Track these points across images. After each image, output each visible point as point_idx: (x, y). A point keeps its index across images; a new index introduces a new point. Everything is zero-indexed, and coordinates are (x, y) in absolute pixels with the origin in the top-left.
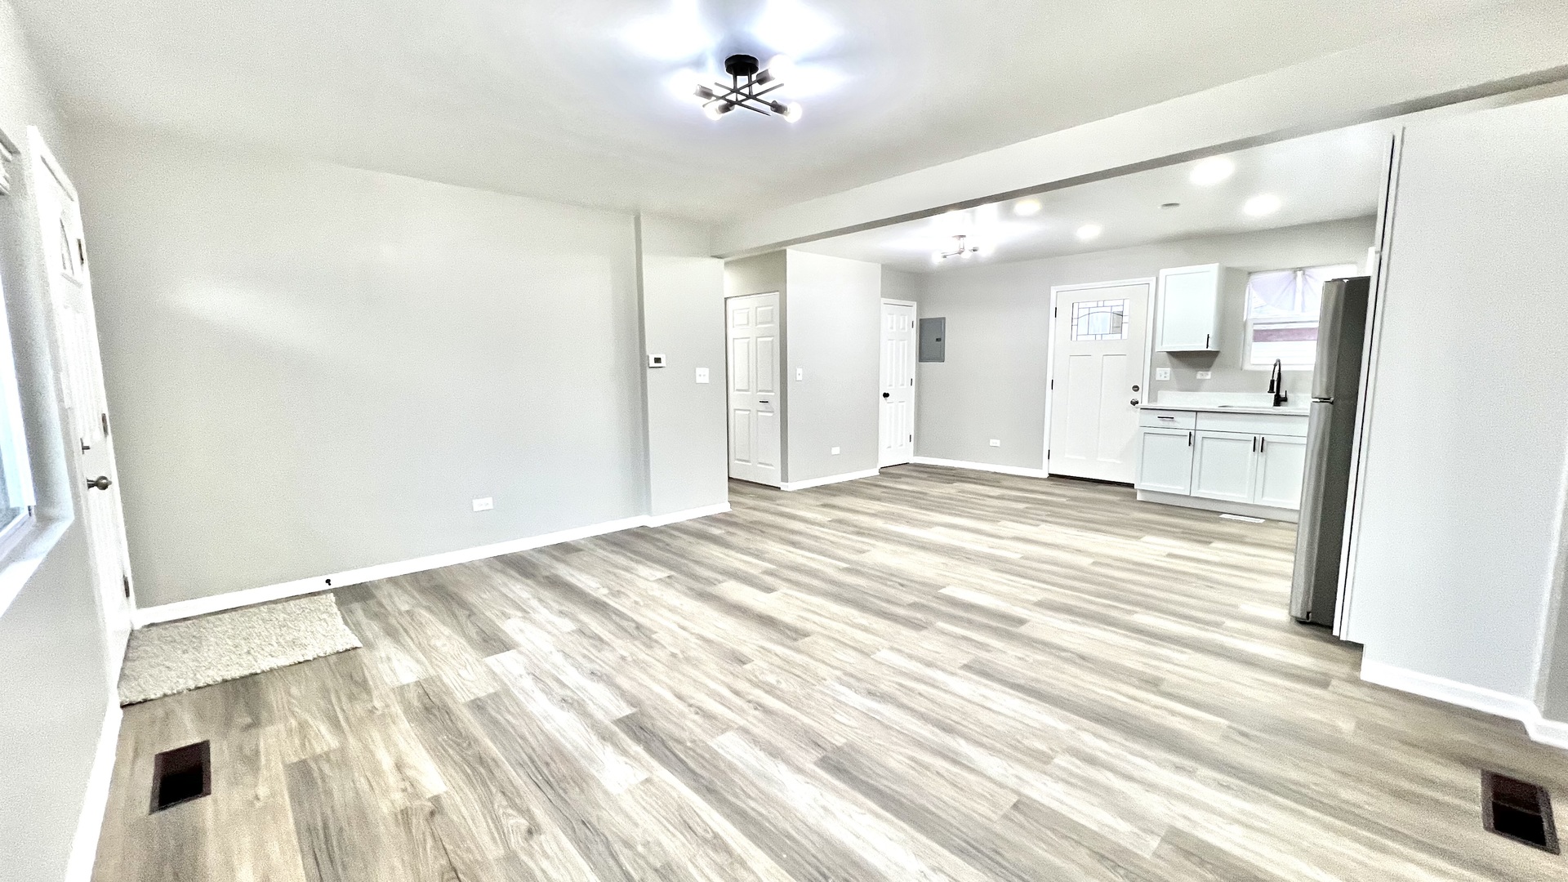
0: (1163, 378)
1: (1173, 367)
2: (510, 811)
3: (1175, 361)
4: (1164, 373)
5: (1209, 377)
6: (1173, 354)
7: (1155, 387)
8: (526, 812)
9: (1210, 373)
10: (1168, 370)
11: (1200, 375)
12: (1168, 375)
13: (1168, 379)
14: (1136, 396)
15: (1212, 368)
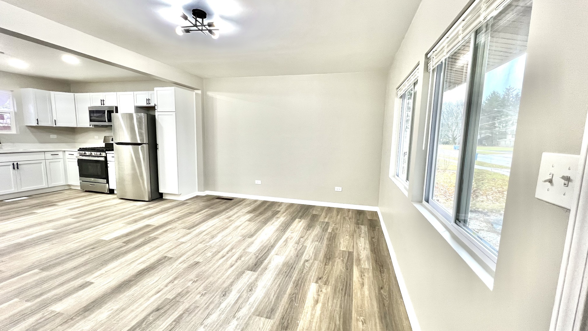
2: (306, 267)
8: (304, 264)
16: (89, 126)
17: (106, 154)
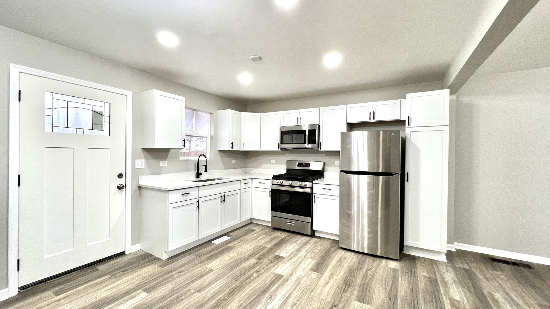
0: (140, 167)
1: (146, 158)
3: (147, 154)
4: (141, 163)
5: (166, 165)
6: (145, 150)
7: (136, 173)
9: (167, 162)
10: (143, 161)
11: (161, 164)
12: (143, 164)
13: (143, 167)
14: (122, 181)
15: (167, 160)
16: (277, 149)
17: (313, 184)
